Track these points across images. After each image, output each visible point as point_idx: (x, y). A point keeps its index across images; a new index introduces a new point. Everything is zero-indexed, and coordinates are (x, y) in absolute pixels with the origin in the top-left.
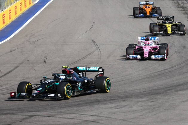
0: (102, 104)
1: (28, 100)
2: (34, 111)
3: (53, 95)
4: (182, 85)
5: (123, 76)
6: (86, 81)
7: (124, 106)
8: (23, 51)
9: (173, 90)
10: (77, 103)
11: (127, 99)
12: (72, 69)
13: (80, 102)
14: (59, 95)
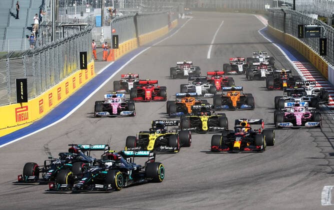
0: (176, 197)
1: (71, 192)
2: (92, 207)
3: (102, 186)
4: (276, 171)
5: (203, 162)
6: (135, 168)
7: (203, 199)
8: (82, 133)
9: (264, 179)
10: (146, 196)
11: (206, 190)
12: (119, 153)
13: (149, 195)
14: (109, 186)
